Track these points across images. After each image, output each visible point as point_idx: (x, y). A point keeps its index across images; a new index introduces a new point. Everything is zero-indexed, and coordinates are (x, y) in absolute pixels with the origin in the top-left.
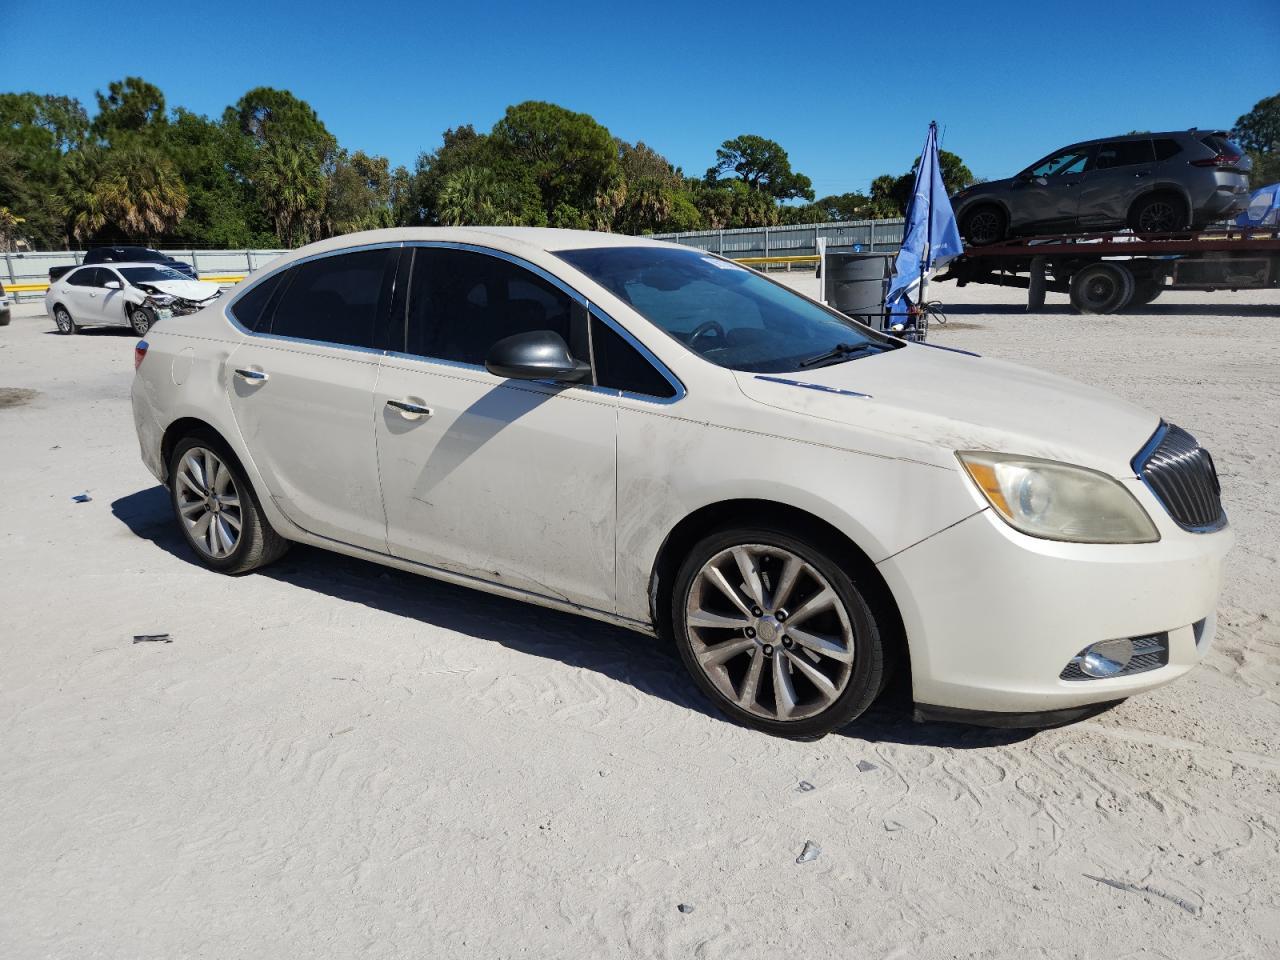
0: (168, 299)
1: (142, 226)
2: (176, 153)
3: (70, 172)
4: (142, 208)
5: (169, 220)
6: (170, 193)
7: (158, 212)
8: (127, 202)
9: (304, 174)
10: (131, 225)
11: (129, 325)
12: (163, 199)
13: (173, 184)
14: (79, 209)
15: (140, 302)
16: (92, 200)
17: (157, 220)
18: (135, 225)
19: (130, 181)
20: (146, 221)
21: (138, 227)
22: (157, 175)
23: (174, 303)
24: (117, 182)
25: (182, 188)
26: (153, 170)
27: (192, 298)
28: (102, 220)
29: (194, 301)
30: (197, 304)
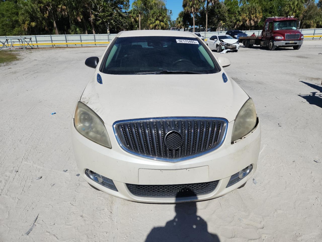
0: (225, 44)
1: (249, 24)
2: (264, 4)
3: (238, 11)
4: (250, 19)
5: (256, 22)
6: (258, 15)
7: (254, 20)
8: (247, 18)
9: (297, 7)
10: (246, 24)
11: (216, 50)
12: (256, 17)
13: (260, 13)
14: (237, 21)
15: (219, 44)
16: (241, 18)
17: (253, 23)
18: (247, 24)
19: (249, 13)
20: (250, 23)
21: (248, 25)
22: (256, 10)
23: (226, 45)
24: (246, 13)
25: (261, 14)
26: (256, 9)
27: (230, 43)
28: (242, 23)
29: (230, 44)
30: (231, 45)
